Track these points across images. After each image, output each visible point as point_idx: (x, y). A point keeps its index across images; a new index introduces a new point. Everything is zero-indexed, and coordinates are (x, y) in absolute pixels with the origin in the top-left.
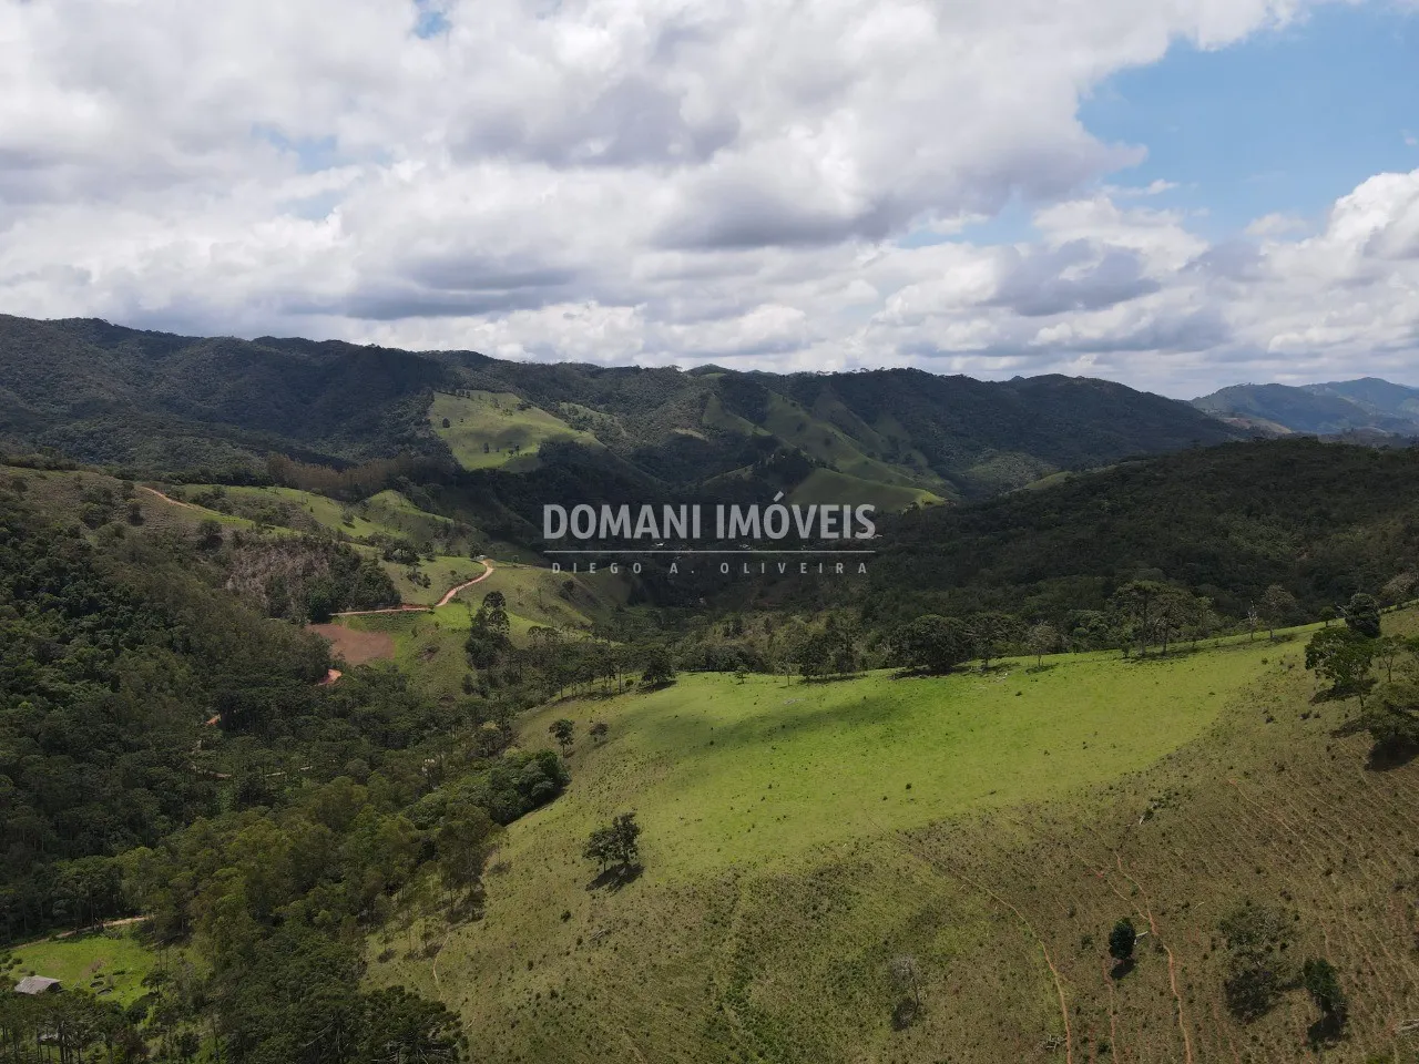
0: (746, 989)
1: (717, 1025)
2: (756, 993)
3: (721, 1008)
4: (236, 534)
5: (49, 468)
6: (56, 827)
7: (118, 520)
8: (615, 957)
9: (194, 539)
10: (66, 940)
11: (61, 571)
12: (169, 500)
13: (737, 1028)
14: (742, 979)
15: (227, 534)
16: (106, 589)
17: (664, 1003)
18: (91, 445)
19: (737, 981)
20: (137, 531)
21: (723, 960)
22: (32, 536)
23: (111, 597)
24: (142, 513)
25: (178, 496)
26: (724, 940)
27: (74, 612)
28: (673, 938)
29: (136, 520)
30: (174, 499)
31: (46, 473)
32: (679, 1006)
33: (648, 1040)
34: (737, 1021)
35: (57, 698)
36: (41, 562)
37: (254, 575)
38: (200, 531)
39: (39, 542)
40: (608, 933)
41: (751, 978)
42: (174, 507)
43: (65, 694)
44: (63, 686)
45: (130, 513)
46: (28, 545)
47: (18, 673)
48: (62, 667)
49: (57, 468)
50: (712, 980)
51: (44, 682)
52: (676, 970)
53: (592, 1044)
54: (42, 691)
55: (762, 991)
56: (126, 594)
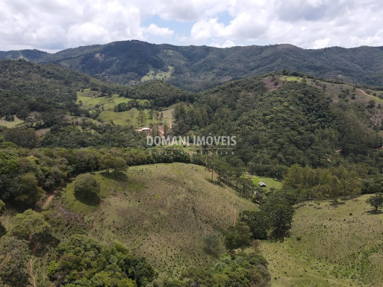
0: (372, 253)
1: (354, 256)
2: (374, 255)
3: (359, 253)
4: (379, 105)
5: (336, 83)
6: (285, 158)
7: (348, 98)
8: (348, 227)
9: (367, 105)
10: (275, 180)
11: (320, 107)
12: (365, 94)
13: (358, 260)
14: (374, 251)
15: (377, 105)
16: (329, 112)
17: (346, 243)
18: (373, 81)
19: (372, 250)
20: (353, 101)
21: (374, 243)
22: (317, 98)
23: (329, 115)
24: (356, 96)
25: (368, 93)
26: (380, 239)
27: (320, 117)
28: (366, 231)
29: (353, 98)
30: (367, 93)
31: (334, 84)
32: (349, 246)
33: (334, 248)
34: (360, 259)
35: (300, 133)
36: (316, 104)
37: (380, 117)
38: (369, 103)
39: (318, 99)
40: (353, 222)
41: (377, 252)
42: (365, 96)
43: (303, 133)
44: (303, 131)
45: (352, 96)
46: (315, 100)
47: (294, 126)
48: (306, 127)
49: (338, 83)
50: (365, 246)
51: (299, 129)
52: (358, 238)
53: (322, 241)
54: (298, 131)
55: (376, 256)
56: (332, 115)
